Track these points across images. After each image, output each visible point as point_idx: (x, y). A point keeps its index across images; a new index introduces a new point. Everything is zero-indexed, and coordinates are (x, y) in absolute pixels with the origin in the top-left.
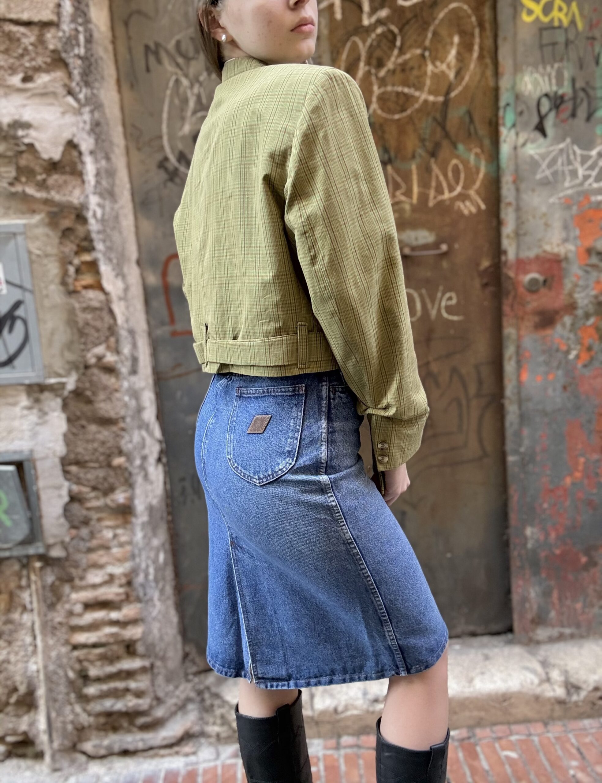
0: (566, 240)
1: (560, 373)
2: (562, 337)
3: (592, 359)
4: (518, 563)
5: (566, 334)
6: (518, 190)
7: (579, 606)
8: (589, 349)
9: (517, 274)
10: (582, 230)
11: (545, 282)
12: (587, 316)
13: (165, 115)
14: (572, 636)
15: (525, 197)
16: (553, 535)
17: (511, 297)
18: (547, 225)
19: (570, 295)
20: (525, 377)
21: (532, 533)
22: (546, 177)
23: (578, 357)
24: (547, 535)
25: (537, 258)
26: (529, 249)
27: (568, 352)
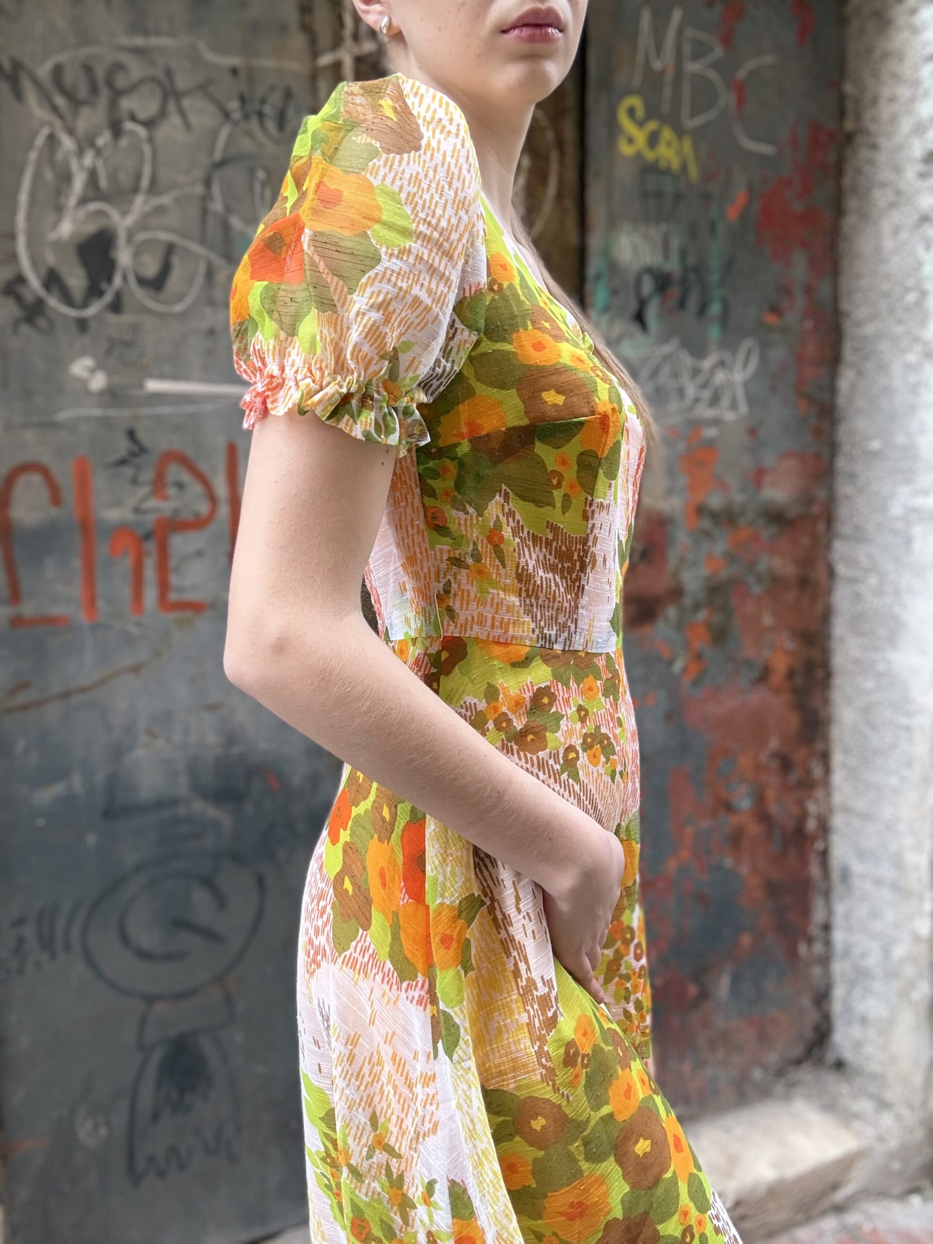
0: (670, 491)
1: (661, 694)
2: (664, 638)
3: (702, 673)
5: (670, 634)
8: (699, 657)
10: (691, 477)
12: (697, 607)
13: (23, 198)
16: (653, 957)
19: (676, 574)
23: (684, 669)
27: (671, 663)
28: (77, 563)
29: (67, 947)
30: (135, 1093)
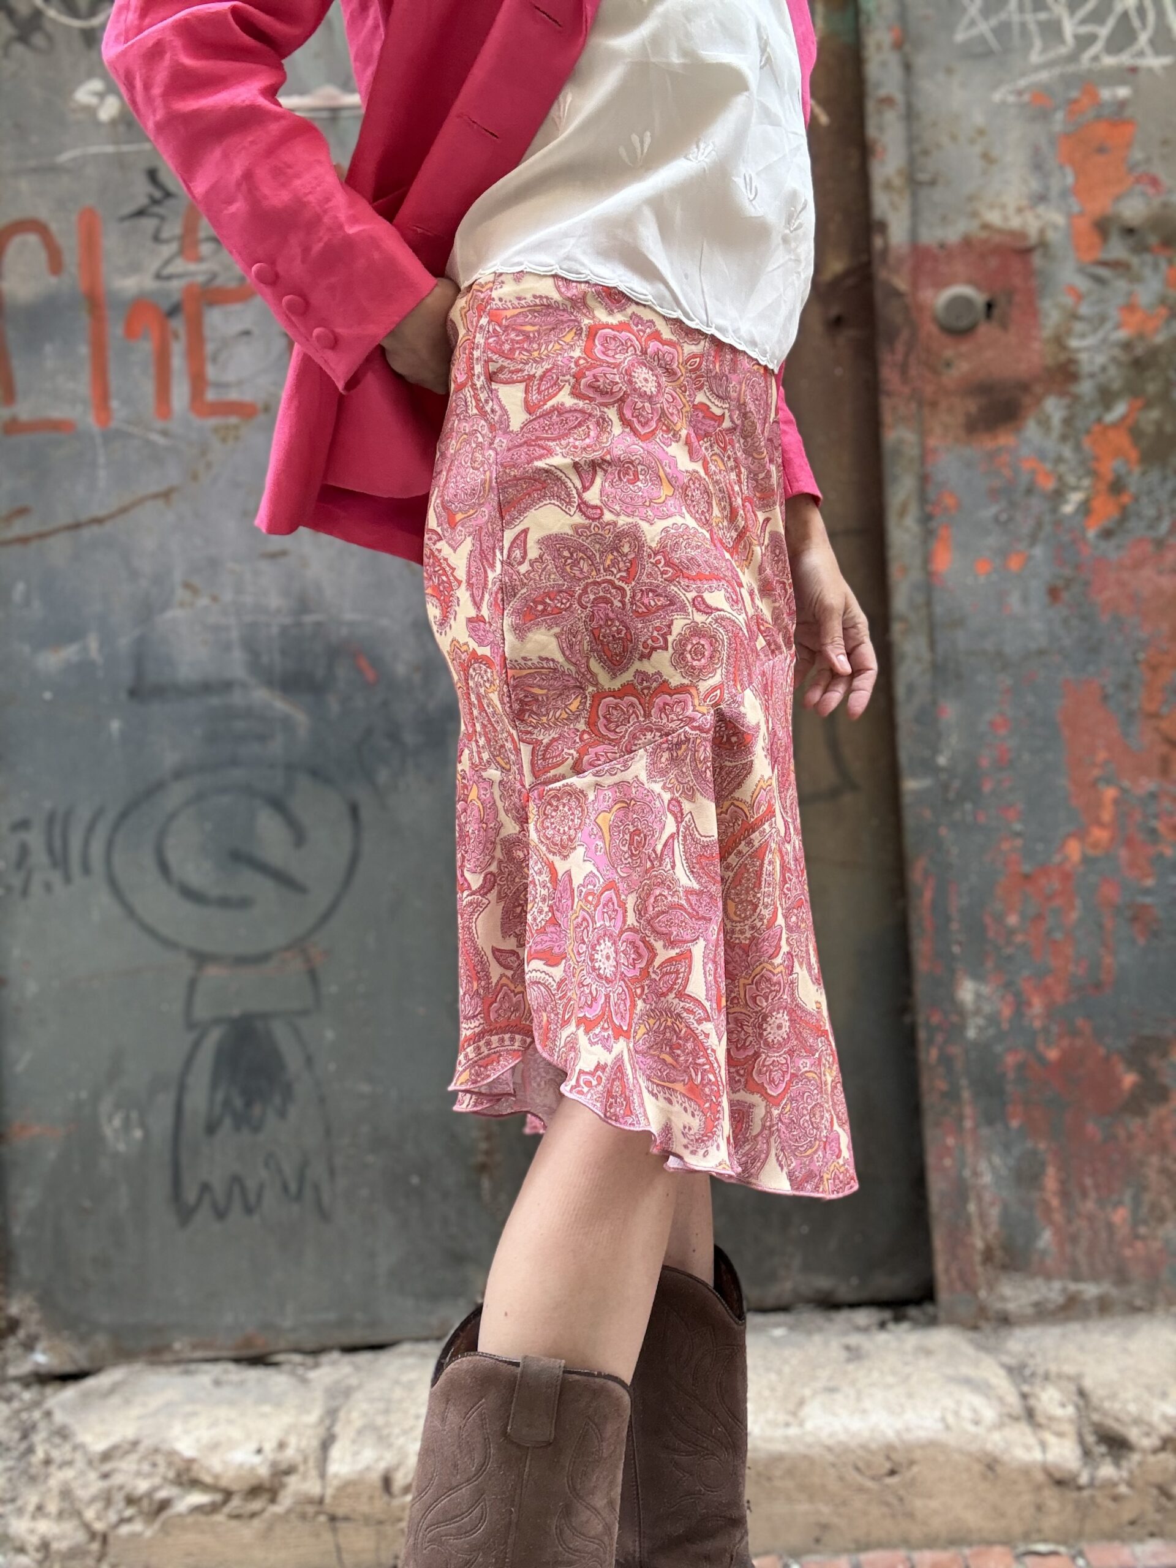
0: (1041, 198)
1: (1038, 551)
2: (1041, 455)
3: (1125, 515)
4: (942, 1085)
5: (1051, 444)
6: (908, 67)
7: (1120, 1216)
8: (1117, 487)
9: (915, 285)
10: (1079, 173)
11: (989, 306)
12: (1106, 397)
14: (1104, 1307)
15: (928, 86)
16: (1037, 1006)
17: (900, 347)
18: (987, 158)
19: (1059, 341)
20: (946, 562)
21: (978, 996)
22: (982, 39)
23: (1085, 508)
24: (1021, 1005)
25: (967, 242)
26: (944, 220)
27: (1058, 495)
28: (84, 350)
29: (86, 869)
30: (182, 1089)
